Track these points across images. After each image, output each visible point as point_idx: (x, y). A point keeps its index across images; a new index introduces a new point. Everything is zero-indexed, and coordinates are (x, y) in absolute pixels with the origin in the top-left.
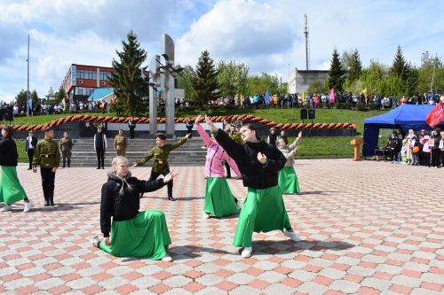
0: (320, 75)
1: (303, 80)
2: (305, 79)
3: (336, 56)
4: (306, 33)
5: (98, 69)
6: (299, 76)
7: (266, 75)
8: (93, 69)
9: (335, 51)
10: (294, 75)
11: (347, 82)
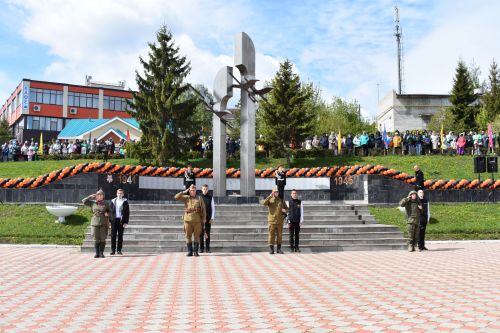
0: (433, 103)
1: (405, 110)
2: (409, 108)
3: (462, 71)
4: (398, 36)
5: (66, 88)
6: (399, 103)
7: (339, 101)
8: (58, 87)
9: (461, 65)
10: (391, 101)
11: (484, 113)
